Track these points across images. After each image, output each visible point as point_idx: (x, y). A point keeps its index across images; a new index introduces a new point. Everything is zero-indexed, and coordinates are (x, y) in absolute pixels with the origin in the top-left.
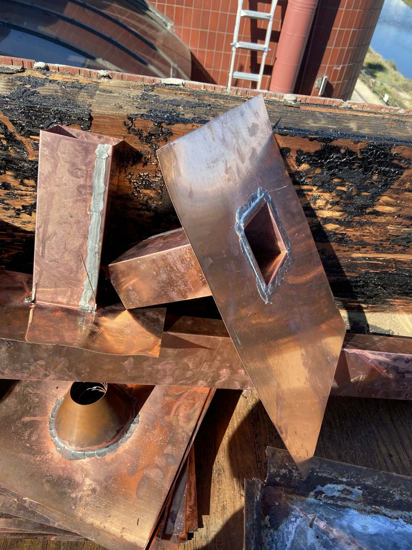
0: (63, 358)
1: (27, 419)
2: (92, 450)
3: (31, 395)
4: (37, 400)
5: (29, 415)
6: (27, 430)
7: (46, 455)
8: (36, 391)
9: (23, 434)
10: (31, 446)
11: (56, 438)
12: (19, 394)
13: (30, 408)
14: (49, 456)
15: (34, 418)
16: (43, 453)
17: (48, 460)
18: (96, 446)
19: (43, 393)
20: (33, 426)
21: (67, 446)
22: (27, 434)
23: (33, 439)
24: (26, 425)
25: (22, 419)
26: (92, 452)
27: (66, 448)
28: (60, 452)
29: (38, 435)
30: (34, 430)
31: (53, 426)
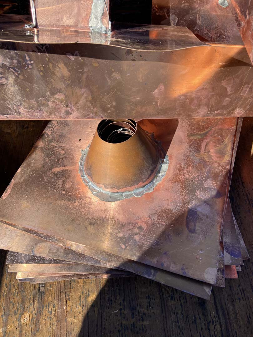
0: (84, 90)
1: (57, 169)
2: (129, 191)
3: (57, 149)
4: (63, 152)
5: (59, 166)
6: (59, 179)
7: (83, 199)
8: (60, 145)
9: (57, 183)
10: (67, 193)
11: (90, 183)
12: (45, 149)
13: (58, 160)
14: (87, 200)
15: (64, 168)
16: (80, 198)
17: (87, 205)
18: (133, 187)
19: (68, 146)
20: (65, 175)
21: (103, 189)
22: (60, 182)
23: (68, 186)
24: (57, 175)
25: (53, 170)
26: (130, 193)
27: (102, 191)
28: (97, 195)
29: (72, 182)
30: (67, 178)
31: (84, 173)
